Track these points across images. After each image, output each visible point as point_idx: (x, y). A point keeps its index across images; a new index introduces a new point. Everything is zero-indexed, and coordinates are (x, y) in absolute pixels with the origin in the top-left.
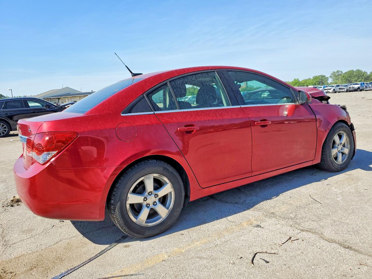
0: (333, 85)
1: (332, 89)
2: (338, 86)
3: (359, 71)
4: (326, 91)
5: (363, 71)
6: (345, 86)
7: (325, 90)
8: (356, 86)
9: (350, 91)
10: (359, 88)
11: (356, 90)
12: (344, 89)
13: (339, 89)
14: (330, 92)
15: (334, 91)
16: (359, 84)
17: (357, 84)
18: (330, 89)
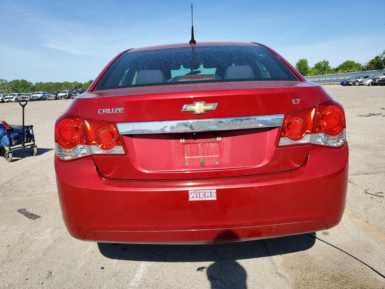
0: (15, 94)
1: (14, 98)
2: (20, 95)
3: (23, 81)
4: (8, 100)
5: (29, 81)
6: (27, 95)
7: (6, 98)
8: (39, 96)
9: (34, 100)
10: (42, 97)
11: (39, 99)
12: (27, 98)
13: (22, 98)
14: (12, 102)
15: (16, 100)
16: (41, 94)
17: (39, 93)
18: (12, 98)
